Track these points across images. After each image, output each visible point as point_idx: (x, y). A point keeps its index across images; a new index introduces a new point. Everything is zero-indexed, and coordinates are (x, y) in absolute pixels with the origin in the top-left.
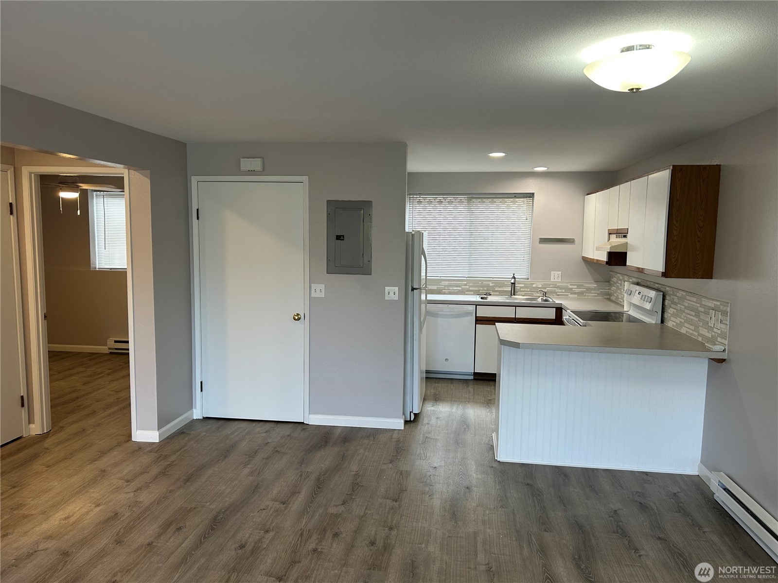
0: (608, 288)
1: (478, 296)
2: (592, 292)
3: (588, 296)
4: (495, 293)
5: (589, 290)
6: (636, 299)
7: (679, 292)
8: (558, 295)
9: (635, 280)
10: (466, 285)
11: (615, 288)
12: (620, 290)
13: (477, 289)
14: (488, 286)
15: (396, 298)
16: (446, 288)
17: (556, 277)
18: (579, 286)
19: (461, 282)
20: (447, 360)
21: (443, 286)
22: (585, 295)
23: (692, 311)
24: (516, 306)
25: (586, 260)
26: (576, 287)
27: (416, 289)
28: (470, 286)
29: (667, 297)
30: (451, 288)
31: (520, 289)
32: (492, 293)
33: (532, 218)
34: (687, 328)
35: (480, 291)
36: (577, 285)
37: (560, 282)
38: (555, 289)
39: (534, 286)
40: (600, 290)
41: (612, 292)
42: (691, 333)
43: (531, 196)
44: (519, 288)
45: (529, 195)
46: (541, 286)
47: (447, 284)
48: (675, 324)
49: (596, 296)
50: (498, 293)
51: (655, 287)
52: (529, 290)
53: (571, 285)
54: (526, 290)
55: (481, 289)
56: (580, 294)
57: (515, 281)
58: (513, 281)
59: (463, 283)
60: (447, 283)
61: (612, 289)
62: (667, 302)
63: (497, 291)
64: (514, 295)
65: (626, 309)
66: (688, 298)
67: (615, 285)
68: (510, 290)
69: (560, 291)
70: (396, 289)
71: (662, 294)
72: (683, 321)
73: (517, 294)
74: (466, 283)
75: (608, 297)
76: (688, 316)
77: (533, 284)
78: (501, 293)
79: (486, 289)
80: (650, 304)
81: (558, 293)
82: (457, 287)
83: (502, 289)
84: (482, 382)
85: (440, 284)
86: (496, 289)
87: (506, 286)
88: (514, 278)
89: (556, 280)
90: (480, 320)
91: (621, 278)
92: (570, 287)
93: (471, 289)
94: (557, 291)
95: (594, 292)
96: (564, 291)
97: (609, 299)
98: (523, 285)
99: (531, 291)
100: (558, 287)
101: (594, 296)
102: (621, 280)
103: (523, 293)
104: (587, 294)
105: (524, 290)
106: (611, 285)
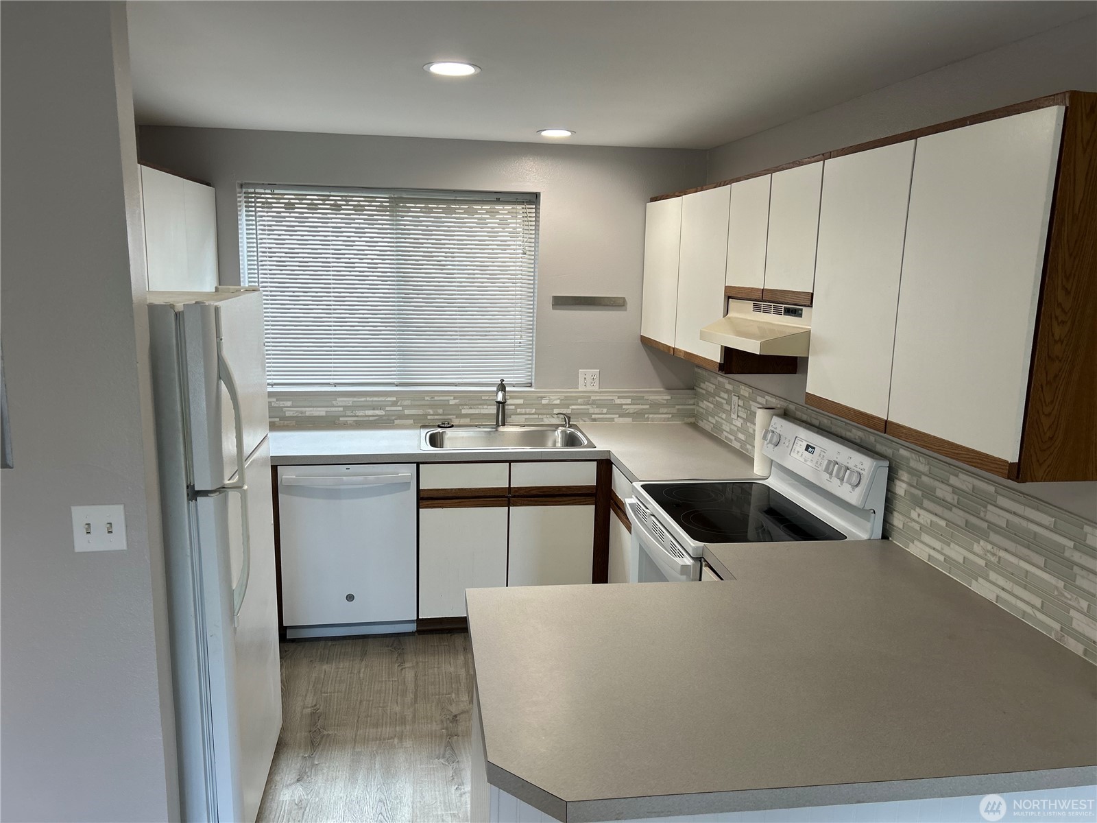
0: (691, 402)
1: (424, 432)
2: (662, 410)
3: (653, 420)
4: (463, 421)
5: (655, 407)
6: (799, 461)
7: (961, 475)
8: (594, 420)
9: (773, 401)
10: (394, 404)
11: (712, 406)
12: (728, 413)
13: (420, 412)
14: (445, 405)
15: (118, 542)
16: (349, 413)
17: (588, 381)
18: (636, 400)
19: (381, 399)
20: (350, 598)
21: (341, 409)
22: (648, 418)
23: (1028, 547)
24: (510, 462)
25: (647, 343)
26: (629, 401)
27: (205, 493)
28: (405, 407)
29: (904, 475)
30: (361, 413)
31: (516, 409)
32: (455, 422)
33: (535, 251)
34: (1003, 589)
35: (429, 417)
36: (633, 398)
37: (597, 392)
38: (588, 407)
39: (544, 402)
40: (677, 407)
41: (701, 410)
42: (1024, 612)
43: (532, 199)
44: (513, 407)
45: (528, 197)
46: (558, 402)
47: (351, 404)
48: (942, 558)
49: (668, 419)
50: (467, 421)
51: (849, 435)
52: (534, 411)
53: (619, 398)
54: (528, 410)
55: (431, 412)
56: (637, 415)
57: (504, 396)
58: (500, 397)
59: (389, 399)
60: (349, 401)
61: (701, 404)
62: (901, 488)
63: (466, 416)
64: (504, 424)
65: (759, 470)
66: (1002, 501)
67: (711, 399)
68: (495, 411)
69: (597, 410)
70: (116, 513)
71: (887, 463)
72: (982, 563)
73: (508, 420)
74: (395, 399)
75: (692, 420)
76: (1002, 554)
77: (542, 397)
78: (474, 422)
79: (440, 411)
80: (858, 490)
81: (593, 416)
82: (374, 409)
83: (477, 411)
84: (436, 637)
85: (334, 403)
86: (464, 411)
87: (485, 403)
88: (502, 387)
89: (589, 388)
90: (427, 499)
91: (729, 387)
92: (618, 401)
93: (407, 412)
94: (591, 411)
95: (665, 410)
96: (605, 410)
97: (694, 426)
98: (521, 401)
99: (539, 414)
100: (594, 403)
101: (665, 420)
102: (727, 391)
103: (522, 419)
104: (651, 416)
105: (523, 411)
106: (698, 397)
